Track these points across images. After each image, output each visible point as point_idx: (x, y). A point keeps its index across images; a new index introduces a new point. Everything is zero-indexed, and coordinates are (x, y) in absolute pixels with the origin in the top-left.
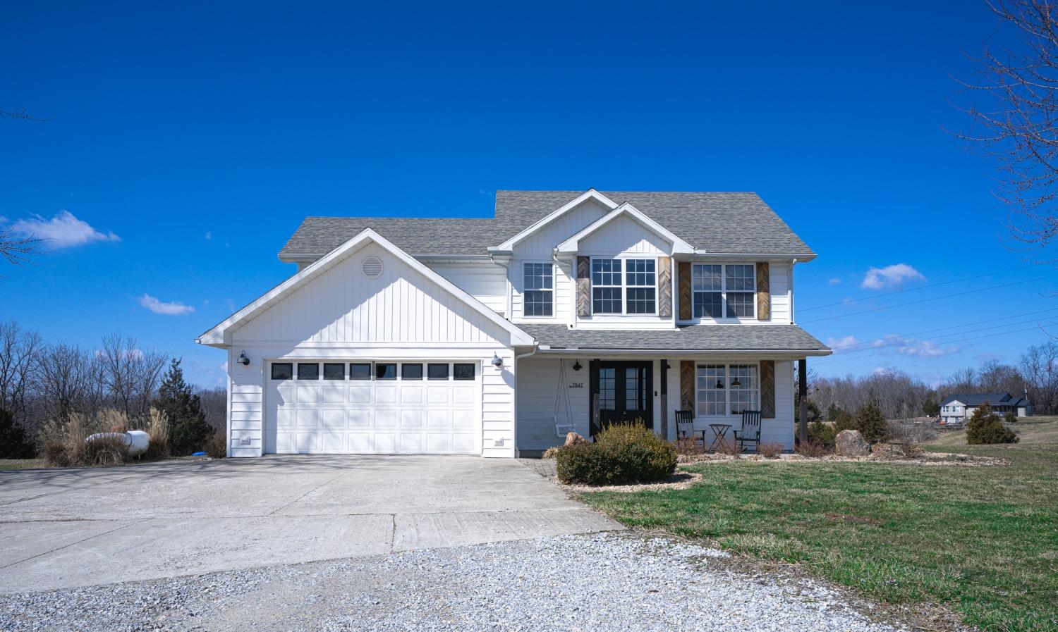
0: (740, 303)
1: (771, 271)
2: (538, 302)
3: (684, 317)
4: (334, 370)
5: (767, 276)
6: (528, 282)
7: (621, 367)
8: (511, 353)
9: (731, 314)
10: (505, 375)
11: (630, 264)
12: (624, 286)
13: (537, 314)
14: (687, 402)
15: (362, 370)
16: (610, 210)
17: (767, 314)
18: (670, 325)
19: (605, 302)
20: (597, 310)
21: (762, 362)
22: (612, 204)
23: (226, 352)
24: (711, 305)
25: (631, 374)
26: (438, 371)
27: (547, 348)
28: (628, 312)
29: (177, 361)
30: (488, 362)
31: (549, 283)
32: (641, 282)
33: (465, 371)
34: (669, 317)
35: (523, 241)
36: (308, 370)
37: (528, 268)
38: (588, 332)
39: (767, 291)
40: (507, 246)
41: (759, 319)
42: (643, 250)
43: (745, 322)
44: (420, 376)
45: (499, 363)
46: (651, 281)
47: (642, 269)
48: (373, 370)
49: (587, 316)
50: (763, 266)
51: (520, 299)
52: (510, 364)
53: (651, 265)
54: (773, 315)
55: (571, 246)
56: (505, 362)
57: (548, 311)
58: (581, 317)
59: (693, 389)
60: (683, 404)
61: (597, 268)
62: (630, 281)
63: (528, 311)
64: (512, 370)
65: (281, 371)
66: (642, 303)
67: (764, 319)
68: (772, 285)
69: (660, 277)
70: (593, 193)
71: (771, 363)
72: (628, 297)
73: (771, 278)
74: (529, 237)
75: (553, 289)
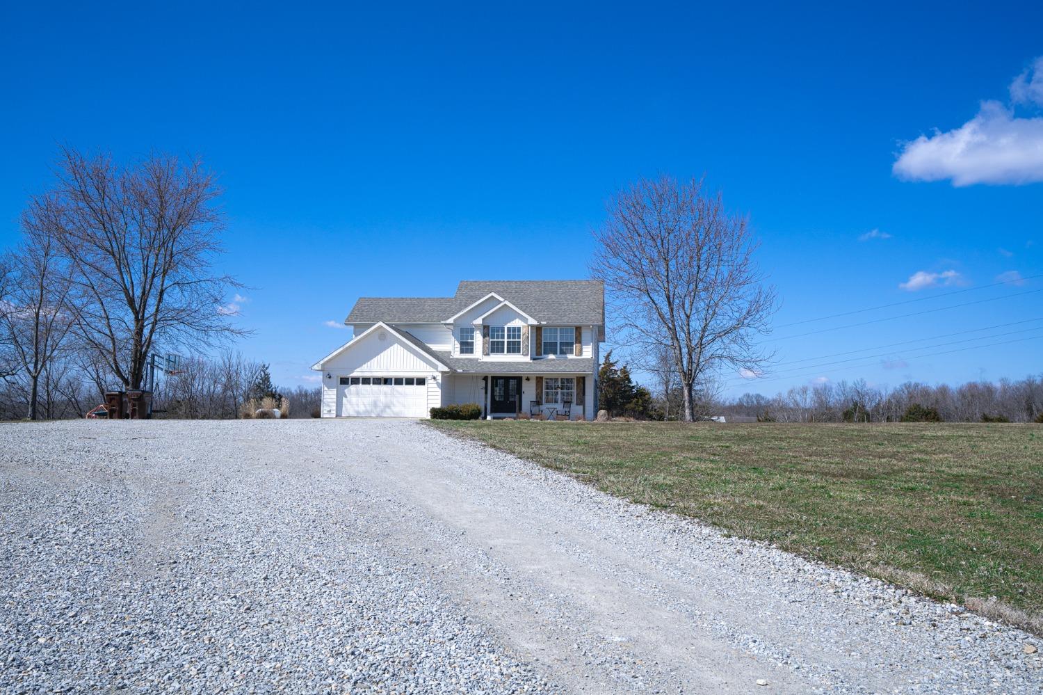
0: (566, 347)
1: (583, 331)
2: (467, 347)
3: (538, 354)
4: (366, 381)
5: (580, 334)
6: (462, 337)
7: (507, 379)
8: (440, 375)
9: (562, 352)
10: (437, 383)
11: (509, 329)
12: (506, 340)
13: (467, 353)
14: (538, 397)
15: (378, 381)
16: (501, 302)
17: (581, 353)
18: (527, 359)
19: (496, 348)
20: (493, 351)
21: (577, 377)
22: (502, 299)
23: (322, 372)
24: (551, 348)
25: (512, 382)
26: (410, 381)
27: (461, 371)
28: (508, 352)
29: (266, 366)
30: (430, 378)
31: (472, 338)
32: (514, 338)
33: (421, 382)
34: (527, 355)
35: (460, 317)
36: (356, 381)
37: (462, 330)
38: (486, 362)
39: (580, 342)
40: (451, 321)
41: (576, 355)
42: (517, 323)
43: (570, 357)
44: (402, 384)
45: (434, 378)
46: (519, 337)
47: (515, 332)
48: (383, 381)
49: (488, 354)
50: (578, 329)
51: (458, 346)
52: (439, 379)
53: (519, 329)
54: (584, 353)
55: (479, 321)
56: (437, 378)
57: (472, 351)
58: (485, 355)
59: (542, 391)
60: (537, 398)
61: (493, 331)
62: (509, 337)
63: (462, 352)
64: (440, 381)
65: (344, 381)
66: (514, 348)
67: (578, 356)
68: (583, 339)
69: (523, 335)
70: (493, 294)
71: (584, 378)
72: (508, 345)
73: (583, 335)
74: (463, 315)
75: (474, 341)
